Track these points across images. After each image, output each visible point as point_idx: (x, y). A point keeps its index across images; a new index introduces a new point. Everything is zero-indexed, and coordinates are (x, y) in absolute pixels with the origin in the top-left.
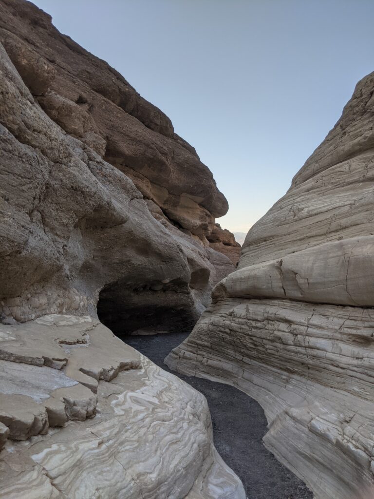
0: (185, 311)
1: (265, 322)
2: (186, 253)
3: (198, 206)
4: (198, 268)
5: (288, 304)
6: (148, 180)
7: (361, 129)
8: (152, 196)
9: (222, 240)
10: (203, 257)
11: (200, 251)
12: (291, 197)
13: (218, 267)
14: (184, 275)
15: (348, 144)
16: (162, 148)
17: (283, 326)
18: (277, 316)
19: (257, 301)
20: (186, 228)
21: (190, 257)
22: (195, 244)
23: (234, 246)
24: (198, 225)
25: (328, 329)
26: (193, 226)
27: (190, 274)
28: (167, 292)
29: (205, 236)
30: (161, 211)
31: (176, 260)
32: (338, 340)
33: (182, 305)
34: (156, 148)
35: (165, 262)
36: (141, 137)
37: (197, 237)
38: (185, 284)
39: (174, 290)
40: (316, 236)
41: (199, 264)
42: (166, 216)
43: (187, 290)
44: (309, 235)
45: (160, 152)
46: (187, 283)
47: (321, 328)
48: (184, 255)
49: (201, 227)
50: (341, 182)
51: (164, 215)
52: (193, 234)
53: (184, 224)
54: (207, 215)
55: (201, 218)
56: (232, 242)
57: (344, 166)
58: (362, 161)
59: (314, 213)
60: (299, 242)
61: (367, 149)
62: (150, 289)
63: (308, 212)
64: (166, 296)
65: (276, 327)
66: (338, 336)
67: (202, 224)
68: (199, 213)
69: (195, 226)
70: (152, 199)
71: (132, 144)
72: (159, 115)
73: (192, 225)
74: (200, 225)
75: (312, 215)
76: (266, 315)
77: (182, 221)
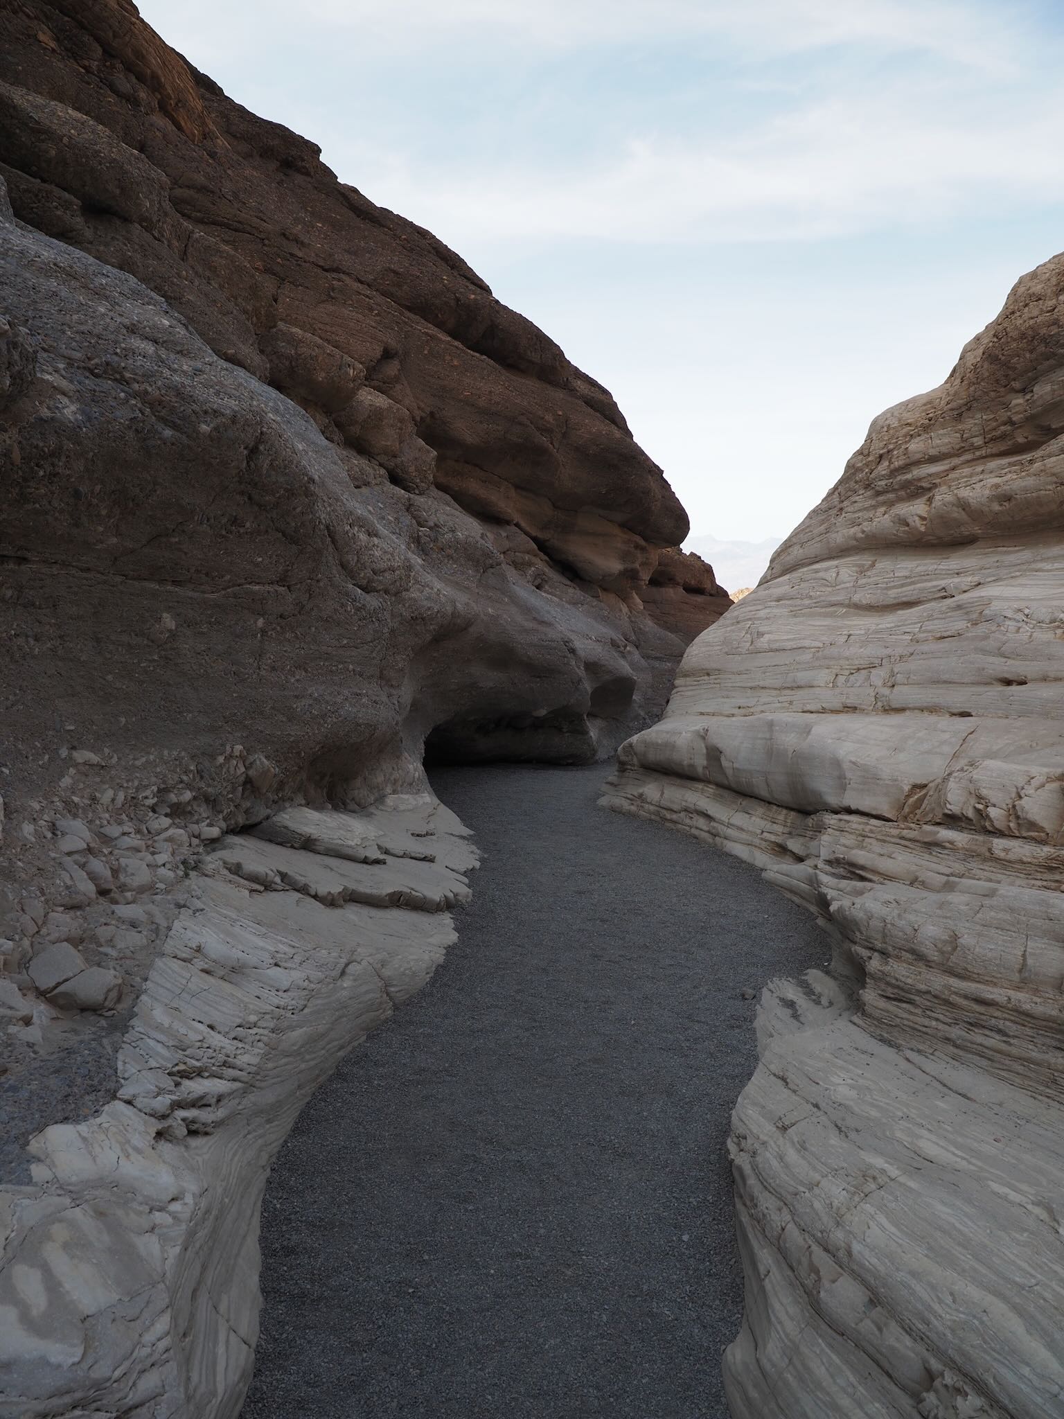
1: (683, 814)
2: (583, 653)
3: (616, 531)
4: (607, 678)
5: (711, 789)
6: (510, 485)
7: (860, 514)
8: (517, 518)
9: (682, 581)
12: (754, 605)
13: (657, 664)
14: (577, 699)
15: (842, 534)
16: (543, 418)
17: (701, 822)
18: (698, 808)
19: (678, 781)
20: (588, 578)
21: (591, 659)
22: (605, 619)
24: (617, 572)
25: (747, 832)
26: (605, 575)
27: (588, 695)
28: (543, 730)
29: (632, 592)
30: (535, 547)
31: (560, 672)
32: (756, 846)
34: (529, 423)
36: (498, 403)
38: (579, 716)
39: (556, 728)
40: (770, 688)
41: (610, 668)
42: (546, 553)
43: (583, 727)
44: (762, 683)
45: (538, 429)
46: (582, 715)
47: (741, 829)
48: (579, 659)
49: (623, 575)
50: (822, 598)
51: (541, 554)
52: (605, 590)
53: (585, 570)
54: (637, 547)
55: (624, 557)
57: (828, 570)
58: (854, 569)
59: (775, 646)
60: (749, 691)
61: (865, 549)
62: (509, 727)
63: (769, 641)
64: (542, 737)
65: (695, 823)
66: (757, 841)
67: (626, 570)
68: (619, 545)
69: (610, 575)
70: (517, 525)
71: (481, 422)
72: (538, 343)
73: (601, 572)
74: (620, 572)
75: (771, 650)
76: (684, 804)
77: (580, 565)
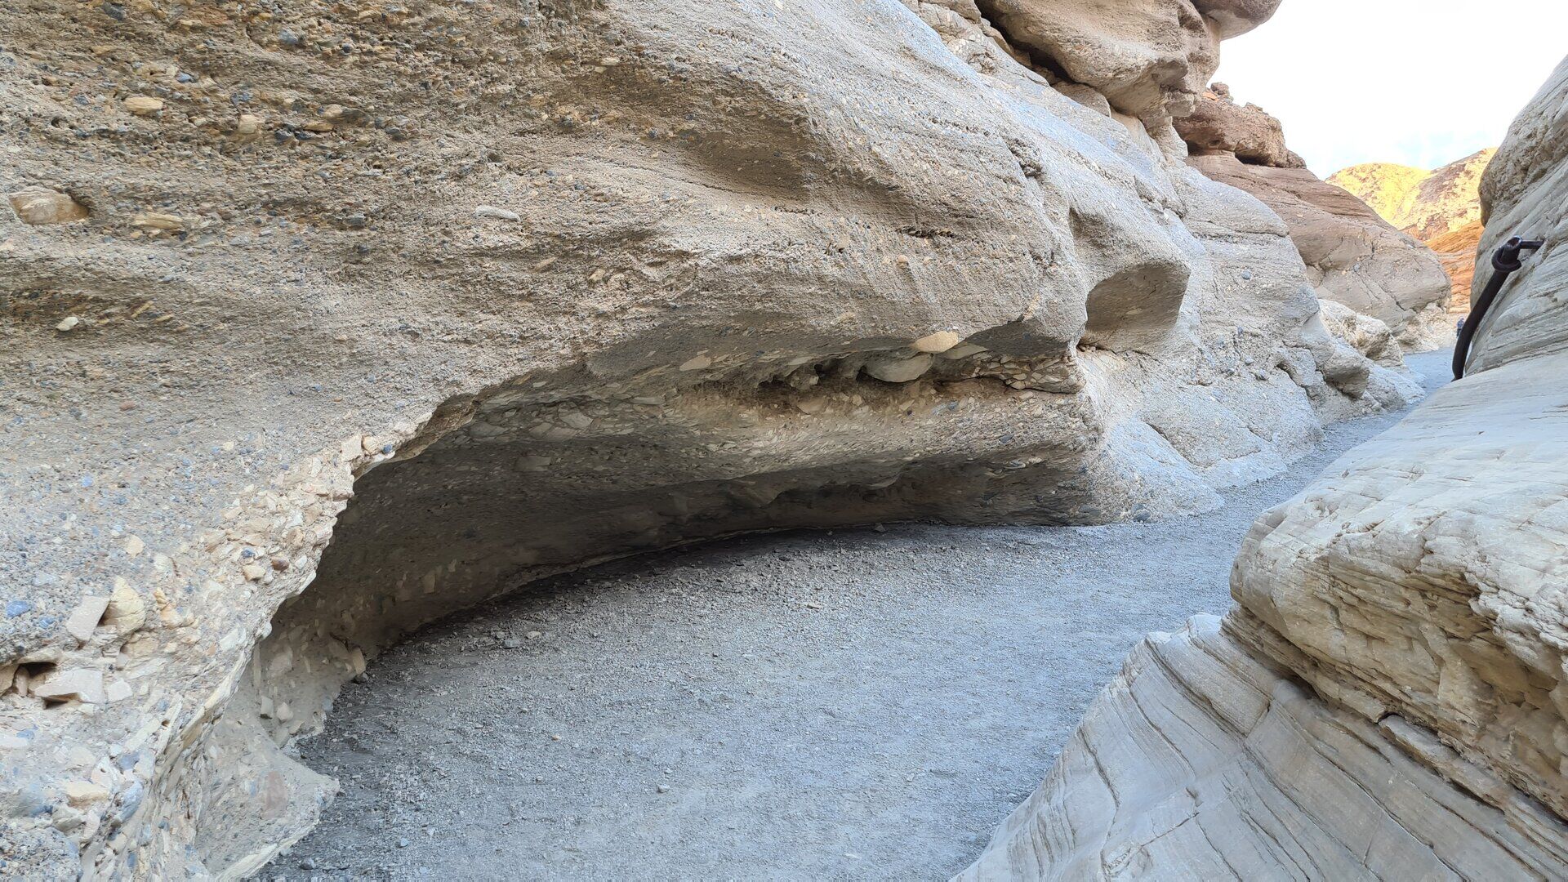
0: (1055, 471)
2: (1065, 189)
4: (1128, 259)
9: (1234, 144)
10: (1158, 205)
11: (1142, 178)
13: (1220, 247)
14: (1049, 303)
20: (1083, 78)
21: (1088, 208)
22: (1120, 148)
23: (1278, 165)
24: (1143, 66)
26: (1118, 71)
27: (1080, 300)
28: (957, 387)
29: (1169, 120)
31: (995, 224)
33: (1036, 449)
35: (930, 235)
37: (1135, 121)
38: (1054, 348)
39: (994, 378)
41: (1136, 238)
43: (1066, 376)
46: (1065, 344)
48: (1055, 195)
49: (1155, 77)
52: (1117, 109)
53: (1078, 60)
56: (1272, 151)
62: (863, 377)
64: (952, 409)
69: (1130, 70)
73: (1111, 63)
74: (1151, 67)
77: (1068, 48)
